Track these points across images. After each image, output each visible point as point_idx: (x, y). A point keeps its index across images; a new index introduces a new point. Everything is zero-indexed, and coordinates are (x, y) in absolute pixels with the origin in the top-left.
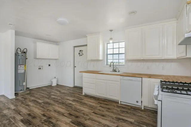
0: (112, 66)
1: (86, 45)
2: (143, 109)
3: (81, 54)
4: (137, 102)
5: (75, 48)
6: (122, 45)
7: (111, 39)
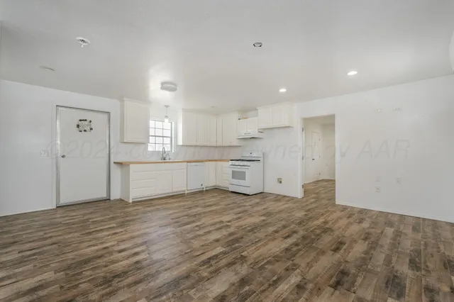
3: (84, 127)
4: (202, 185)
7: (167, 117)
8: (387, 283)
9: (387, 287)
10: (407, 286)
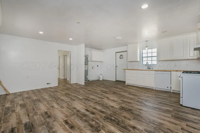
0: (147, 66)
1: (127, 51)
2: (172, 92)
3: (121, 57)
4: (168, 87)
5: (117, 54)
6: (155, 50)
7: (147, 47)
8: (33, 125)
9: (32, 124)
10: (24, 130)
